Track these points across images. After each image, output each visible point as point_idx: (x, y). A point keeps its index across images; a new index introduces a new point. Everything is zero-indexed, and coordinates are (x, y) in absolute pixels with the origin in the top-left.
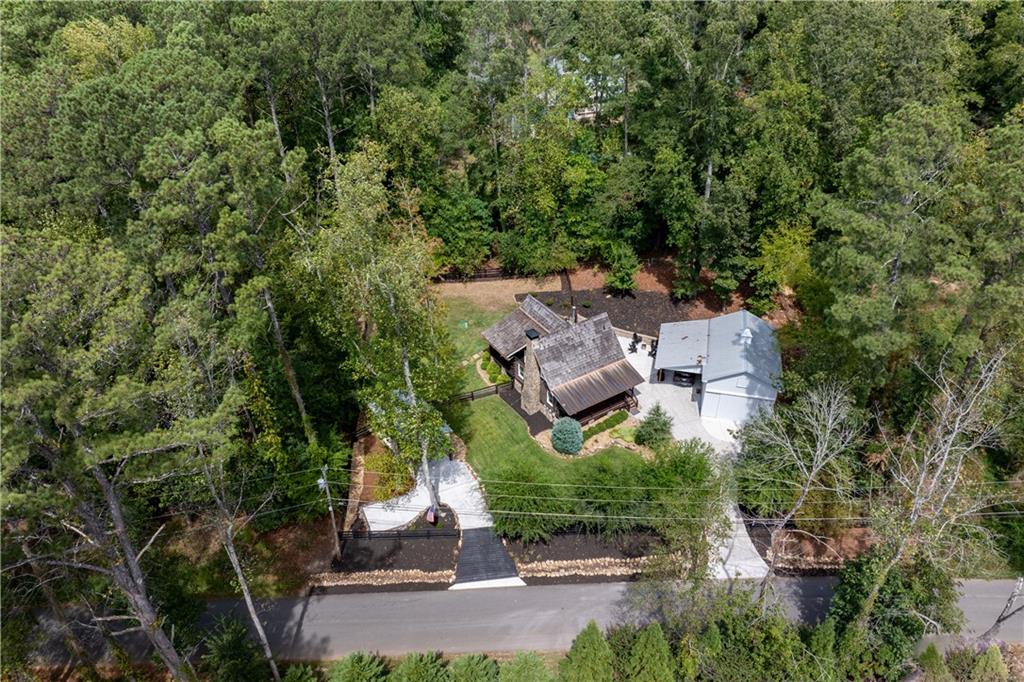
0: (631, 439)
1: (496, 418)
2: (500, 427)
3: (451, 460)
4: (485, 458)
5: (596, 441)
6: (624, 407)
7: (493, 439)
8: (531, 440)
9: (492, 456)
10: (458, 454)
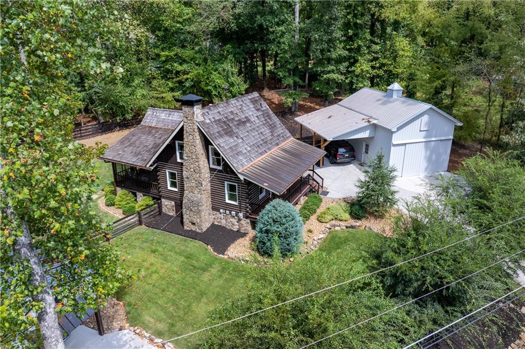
0: (347, 216)
1: (154, 252)
2: (166, 260)
3: (101, 333)
4: (163, 309)
5: (310, 231)
6: (311, 191)
7: (163, 278)
8: (221, 260)
9: (174, 303)
10: (112, 318)
